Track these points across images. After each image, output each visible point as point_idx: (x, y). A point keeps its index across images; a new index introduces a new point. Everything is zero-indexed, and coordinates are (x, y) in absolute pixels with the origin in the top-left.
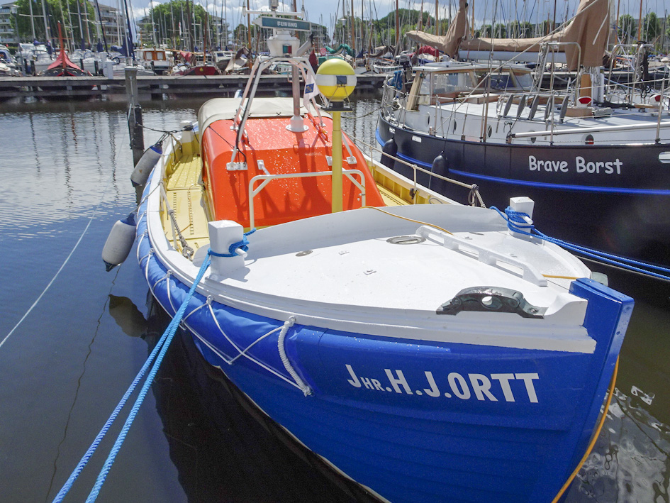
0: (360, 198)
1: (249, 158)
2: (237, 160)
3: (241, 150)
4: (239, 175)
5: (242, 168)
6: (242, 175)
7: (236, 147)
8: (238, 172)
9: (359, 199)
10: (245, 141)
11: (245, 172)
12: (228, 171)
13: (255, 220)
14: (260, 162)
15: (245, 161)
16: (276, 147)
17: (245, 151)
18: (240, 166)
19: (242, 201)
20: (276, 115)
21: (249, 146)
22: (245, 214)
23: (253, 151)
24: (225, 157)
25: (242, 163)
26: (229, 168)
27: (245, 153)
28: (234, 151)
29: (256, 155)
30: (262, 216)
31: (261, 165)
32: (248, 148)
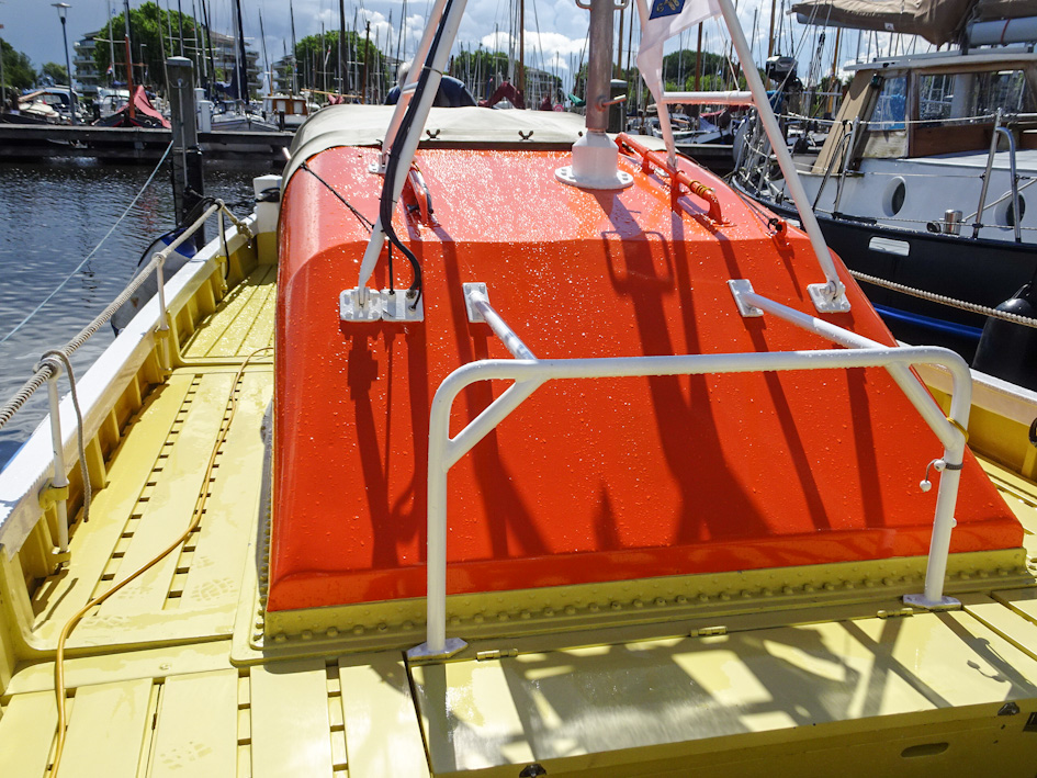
0: (935, 477)
1: (433, 272)
2: (383, 276)
3: (404, 237)
4: (389, 343)
5: (402, 315)
6: (400, 342)
7: (379, 227)
8: (386, 329)
9: (925, 485)
10: (419, 209)
11: (415, 332)
12: (346, 326)
13: (451, 564)
14: (476, 293)
15: (417, 285)
16: (533, 235)
17: (417, 244)
18: (392, 305)
19: (397, 484)
20: (518, 139)
21: (433, 226)
22: (406, 555)
23: (448, 245)
24: (337, 264)
25: (401, 294)
26: (348, 310)
27: (415, 252)
28: (374, 241)
29: (456, 260)
30: (482, 546)
31: (478, 305)
32: (428, 236)
